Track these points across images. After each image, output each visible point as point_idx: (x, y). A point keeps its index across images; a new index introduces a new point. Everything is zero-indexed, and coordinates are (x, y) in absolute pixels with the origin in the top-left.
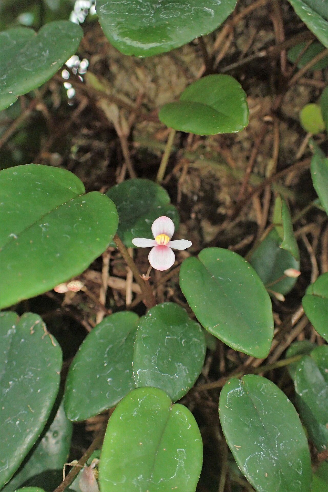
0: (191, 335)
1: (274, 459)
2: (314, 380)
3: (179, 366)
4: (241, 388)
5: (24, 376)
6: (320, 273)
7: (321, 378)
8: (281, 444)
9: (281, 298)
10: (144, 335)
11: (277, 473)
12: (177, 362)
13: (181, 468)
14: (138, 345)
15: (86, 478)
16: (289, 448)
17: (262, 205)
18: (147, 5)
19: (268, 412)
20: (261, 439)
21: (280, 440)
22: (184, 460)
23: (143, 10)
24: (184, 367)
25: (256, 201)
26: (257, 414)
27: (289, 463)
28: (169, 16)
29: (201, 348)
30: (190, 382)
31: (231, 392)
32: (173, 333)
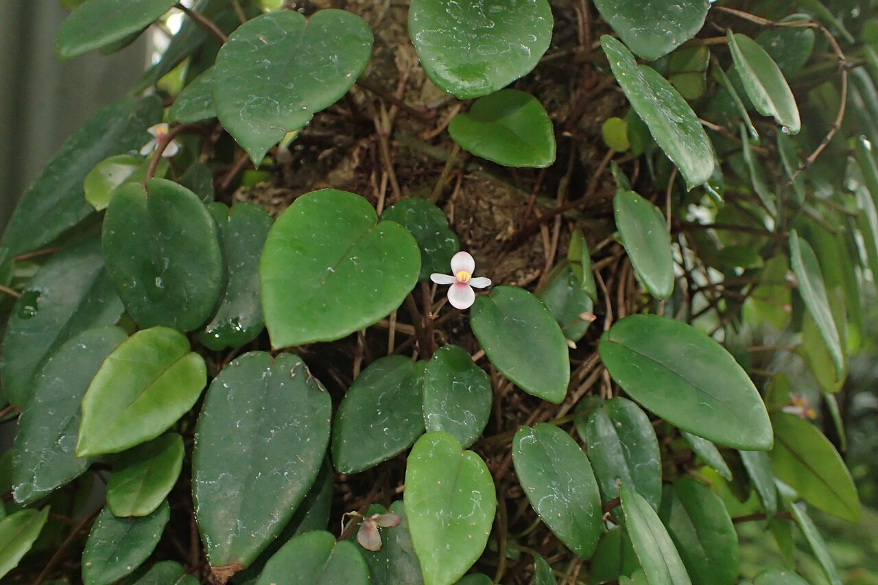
0: (477, 381)
1: (567, 502)
2: (606, 433)
3: (467, 413)
4: (533, 436)
5: (288, 424)
6: (615, 319)
7: (613, 431)
8: (573, 489)
9: (573, 345)
10: (432, 379)
11: (569, 514)
12: (466, 409)
13: (477, 507)
14: (426, 389)
15: (367, 529)
16: (580, 493)
17: (551, 235)
18: (462, 34)
19: (561, 459)
20: (554, 483)
21: (572, 485)
22: (480, 501)
23: (460, 41)
24: (472, 415)
25: (545, 230)
26: (550, 462)
27: (581, 506)
28: (487, 53)
29: (488, 396)
30: (478, 430)
31: (524, 438)
32: (459, 379)
